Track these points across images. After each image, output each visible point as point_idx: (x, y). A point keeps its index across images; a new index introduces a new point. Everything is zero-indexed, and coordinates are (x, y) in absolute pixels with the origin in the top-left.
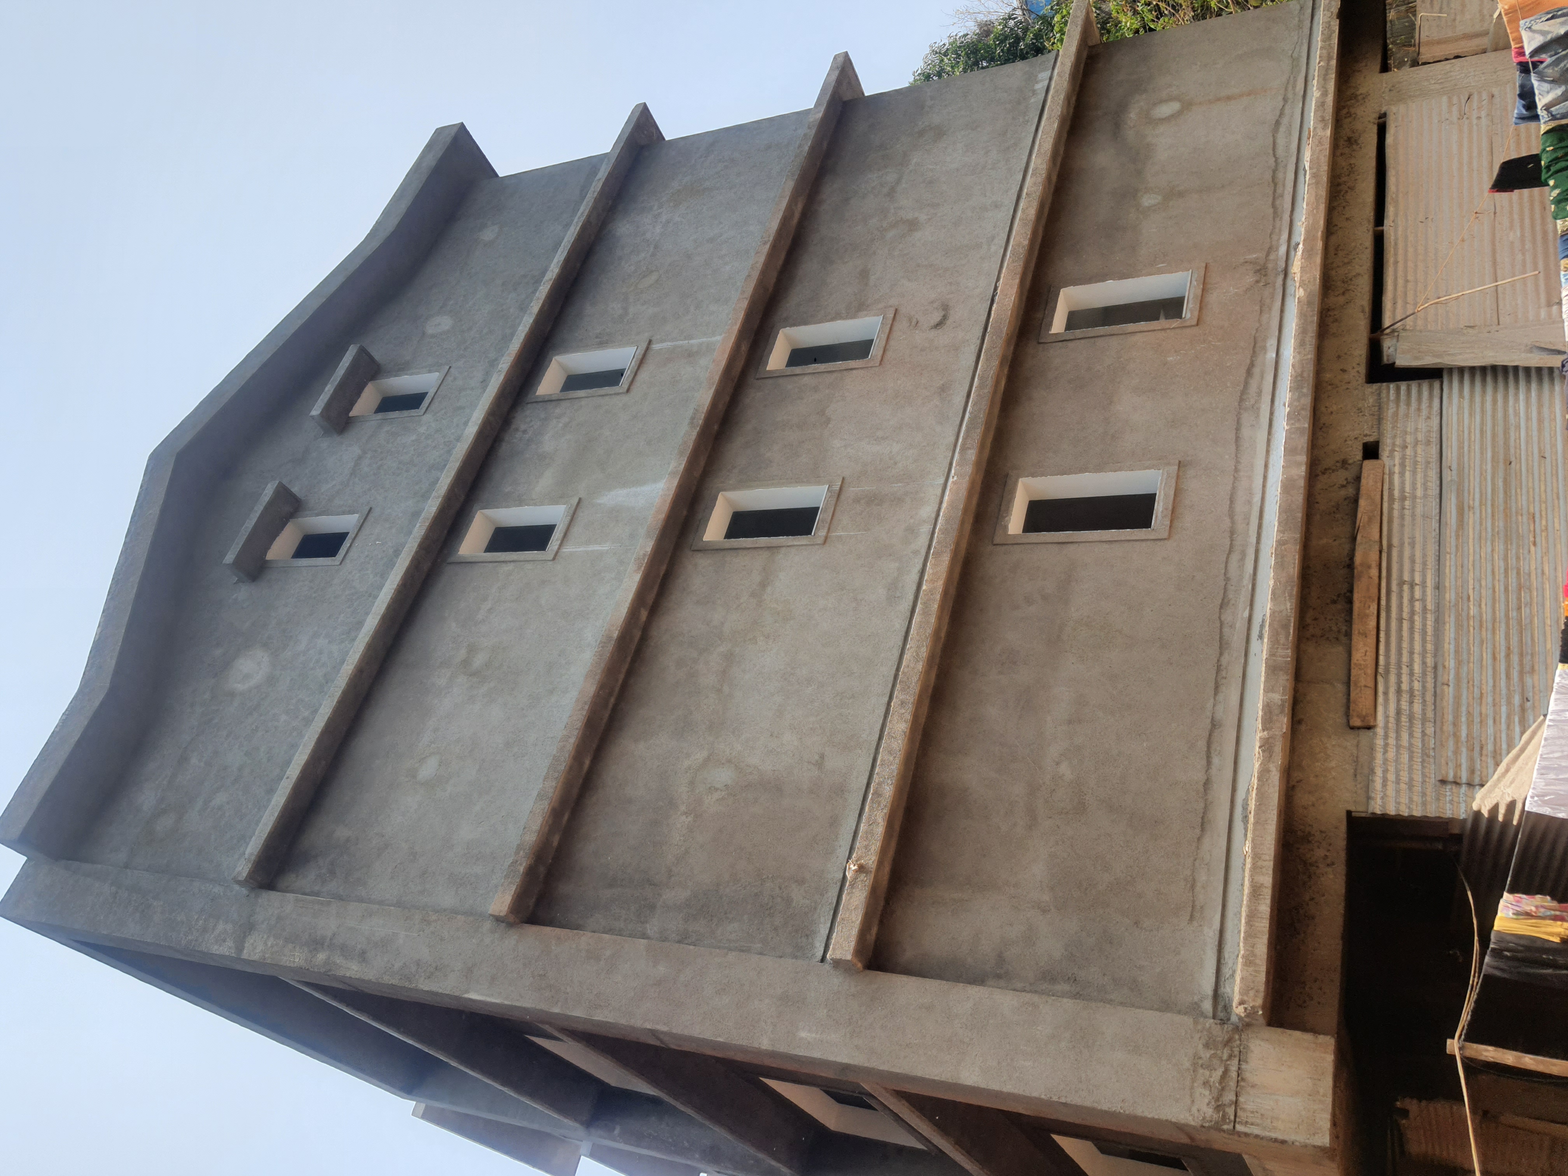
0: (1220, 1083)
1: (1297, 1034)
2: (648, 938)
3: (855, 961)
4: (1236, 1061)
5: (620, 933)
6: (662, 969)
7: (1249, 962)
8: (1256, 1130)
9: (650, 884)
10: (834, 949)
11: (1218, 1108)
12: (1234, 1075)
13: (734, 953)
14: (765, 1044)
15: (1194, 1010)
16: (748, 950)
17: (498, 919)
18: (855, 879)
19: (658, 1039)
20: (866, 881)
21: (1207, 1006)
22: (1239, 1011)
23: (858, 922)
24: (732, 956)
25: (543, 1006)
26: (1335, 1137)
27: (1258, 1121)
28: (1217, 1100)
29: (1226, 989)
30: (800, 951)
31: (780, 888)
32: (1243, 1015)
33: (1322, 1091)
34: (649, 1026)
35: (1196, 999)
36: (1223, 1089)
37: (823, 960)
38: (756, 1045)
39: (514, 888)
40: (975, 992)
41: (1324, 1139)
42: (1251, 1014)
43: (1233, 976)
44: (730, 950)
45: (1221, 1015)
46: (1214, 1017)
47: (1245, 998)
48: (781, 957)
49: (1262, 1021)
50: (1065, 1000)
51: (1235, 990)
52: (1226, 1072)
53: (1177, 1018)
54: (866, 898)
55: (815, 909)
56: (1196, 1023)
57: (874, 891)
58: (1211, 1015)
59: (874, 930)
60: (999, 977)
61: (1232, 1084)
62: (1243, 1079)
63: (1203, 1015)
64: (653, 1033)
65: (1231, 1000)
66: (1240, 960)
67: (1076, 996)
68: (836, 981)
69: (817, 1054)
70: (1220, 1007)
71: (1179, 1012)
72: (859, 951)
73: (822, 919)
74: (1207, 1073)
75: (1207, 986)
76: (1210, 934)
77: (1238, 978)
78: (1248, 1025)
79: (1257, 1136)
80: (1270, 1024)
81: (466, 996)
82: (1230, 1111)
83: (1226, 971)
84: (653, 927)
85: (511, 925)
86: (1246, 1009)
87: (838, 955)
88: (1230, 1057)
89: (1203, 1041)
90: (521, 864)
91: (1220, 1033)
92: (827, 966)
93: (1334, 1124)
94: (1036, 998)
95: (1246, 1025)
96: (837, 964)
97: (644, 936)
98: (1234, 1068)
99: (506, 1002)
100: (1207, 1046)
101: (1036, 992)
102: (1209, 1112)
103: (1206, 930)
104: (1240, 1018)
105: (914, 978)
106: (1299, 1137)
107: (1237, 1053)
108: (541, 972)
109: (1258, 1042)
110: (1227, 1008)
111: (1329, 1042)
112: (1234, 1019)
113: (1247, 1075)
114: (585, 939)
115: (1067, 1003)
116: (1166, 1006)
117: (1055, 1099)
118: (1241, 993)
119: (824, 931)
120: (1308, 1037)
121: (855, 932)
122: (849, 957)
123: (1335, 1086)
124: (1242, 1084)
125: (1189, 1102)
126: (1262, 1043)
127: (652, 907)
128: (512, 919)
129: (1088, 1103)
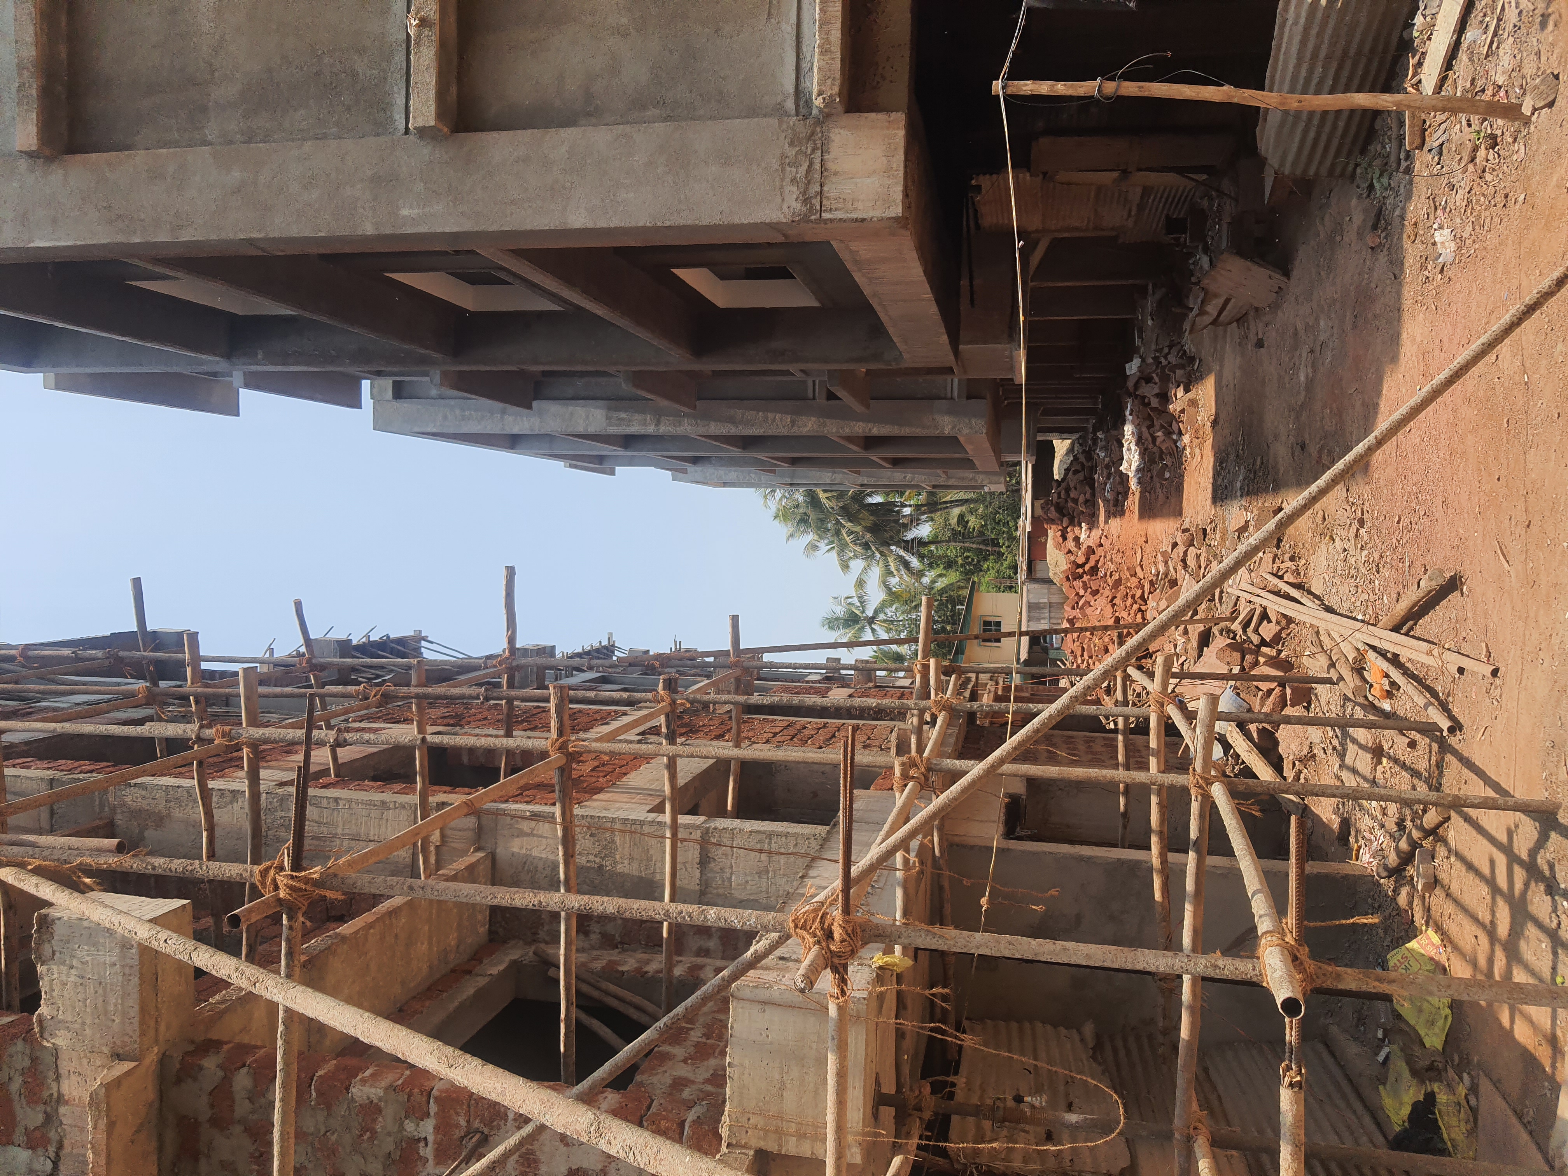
0: (806, 177)
1: (873, 115)
2: (211, 144)
3: (440, 126)
4: (819, 153)
5: (177, 144)
6: (236, 175)
7: (824, 52)
8: (839, 215)
9: (194, 85)
10: (414, 118)
11: (805, 201)
12: (817, 166)
13: (309, 143)
14: (369, 229)
15: (779, 111)
16: (325, 137)
17: (30, 155)
18: (419, 36)
19: (258, 248)
20: (431, 36)
21: (790, 105)
22: (818, 102)
23: (434, 83)
24: (308, 146)
25: (121, 238)
26: (907, 207)
27: (841, 206)
28: (804, 194)
29: (805, 84)
30: (381, 127)
31: (341, 62)
32: (822, 106)
33: (895, 166)
34: (242, 236)
35: (779, 99)
36: (809, 182)
37: (407, 131)
38: (359, 232)
39: (34, 115)
40: (569, 134)
41: (897, 210)
42: (829, 103)
43: (811, 68)
44: (304, 139)
45: (803, 111)
46: (797, 115)
47: (823, 88)
48: (363, 137)
49: (840, 109)
50: (657, 125)
51: (813, 83)
52: (811, 164)
53: (764, 121)
54: (436, 55)
55: (385, 78)
56: (780, 122)
57: (442, 46)
58: (793, 112)
59: (454, 90)
60: (589, 114)
61: (817, 176)
62: (826, 170)
63: (786, 114)
64: (250, 242)
65: (811, 94)
66: (817, 50)
67: (667, 119)
68: (425, 151)
69: (423, 229)
70: (801, 103)
71: (765, 116)
72: (441, 113)
73: (396, 89)
74: (794, 170)
75: (789, 84)
76: (788, 28)
77: (815, 70)
78: (828, 116)
79: (841, 219)
80: (847, 111)
81: (32, 245)
82: (816, 202)
83: (805, 66)
84: (211, 131)
85: (50, 159)
86: (824, 99)
87: (420, 123)
88: (814, 150)
89: (788, 140)
90: (30, 86)
91: (803, 130)
92: (412, 137)
93: (906, 195)
94: (628, 128)
95: (827, 116)
96: (422, 132)
97: (205, 143)
98: (817, 161)
99: (79, 243)
100: (792, 144)
101: (628, 123)
102: (798, 206)
103: (784, 26)
104: (820, 110)
105: (505, 133)
106: (876, 213)
107: (819, 145)
108: (105, 204)
109: (837, 131)
110: (808, 103)
111: (900, 118)
112: (815, 112)
113: (830, 166)
114: (140, 157)
115: (659, 127)
116: (752, 112)
117: (659, 224)
118: (819, 84)
119: (400, 101)
120: (882, 116)
121: (432, 94)
122: (432, 123)
123: (907, 159)
124: (825, 174)
125: (780, 200)
126: (842, 131)
127: (204, 109)
128: (47, 152)
129: (690, 222)
